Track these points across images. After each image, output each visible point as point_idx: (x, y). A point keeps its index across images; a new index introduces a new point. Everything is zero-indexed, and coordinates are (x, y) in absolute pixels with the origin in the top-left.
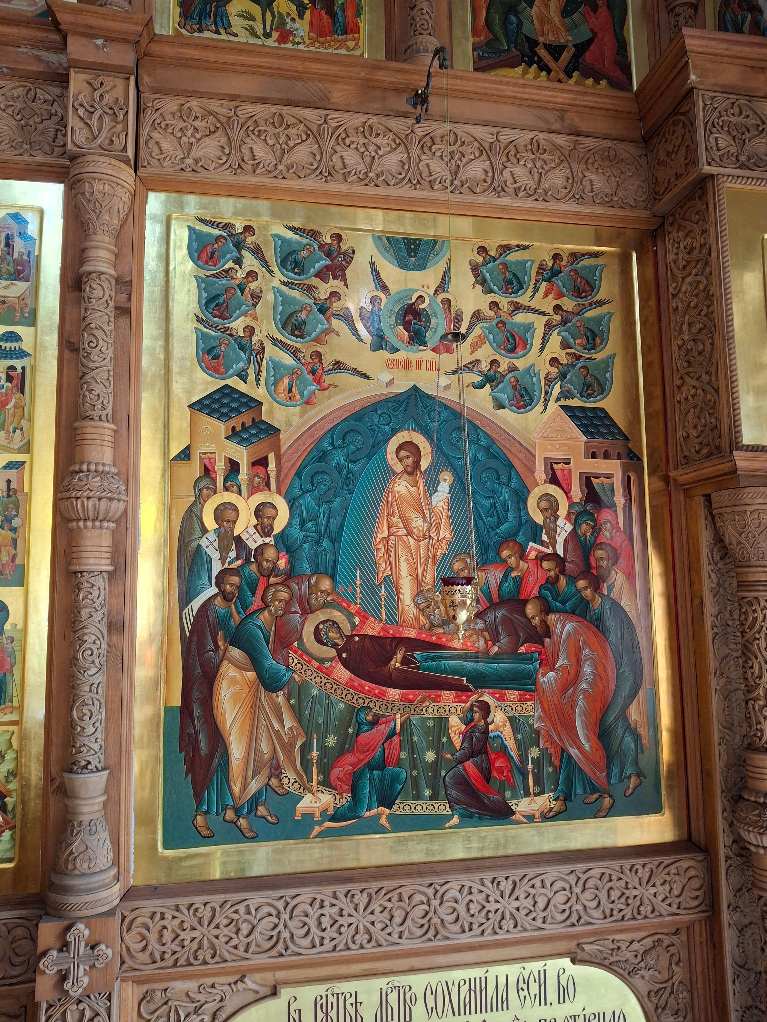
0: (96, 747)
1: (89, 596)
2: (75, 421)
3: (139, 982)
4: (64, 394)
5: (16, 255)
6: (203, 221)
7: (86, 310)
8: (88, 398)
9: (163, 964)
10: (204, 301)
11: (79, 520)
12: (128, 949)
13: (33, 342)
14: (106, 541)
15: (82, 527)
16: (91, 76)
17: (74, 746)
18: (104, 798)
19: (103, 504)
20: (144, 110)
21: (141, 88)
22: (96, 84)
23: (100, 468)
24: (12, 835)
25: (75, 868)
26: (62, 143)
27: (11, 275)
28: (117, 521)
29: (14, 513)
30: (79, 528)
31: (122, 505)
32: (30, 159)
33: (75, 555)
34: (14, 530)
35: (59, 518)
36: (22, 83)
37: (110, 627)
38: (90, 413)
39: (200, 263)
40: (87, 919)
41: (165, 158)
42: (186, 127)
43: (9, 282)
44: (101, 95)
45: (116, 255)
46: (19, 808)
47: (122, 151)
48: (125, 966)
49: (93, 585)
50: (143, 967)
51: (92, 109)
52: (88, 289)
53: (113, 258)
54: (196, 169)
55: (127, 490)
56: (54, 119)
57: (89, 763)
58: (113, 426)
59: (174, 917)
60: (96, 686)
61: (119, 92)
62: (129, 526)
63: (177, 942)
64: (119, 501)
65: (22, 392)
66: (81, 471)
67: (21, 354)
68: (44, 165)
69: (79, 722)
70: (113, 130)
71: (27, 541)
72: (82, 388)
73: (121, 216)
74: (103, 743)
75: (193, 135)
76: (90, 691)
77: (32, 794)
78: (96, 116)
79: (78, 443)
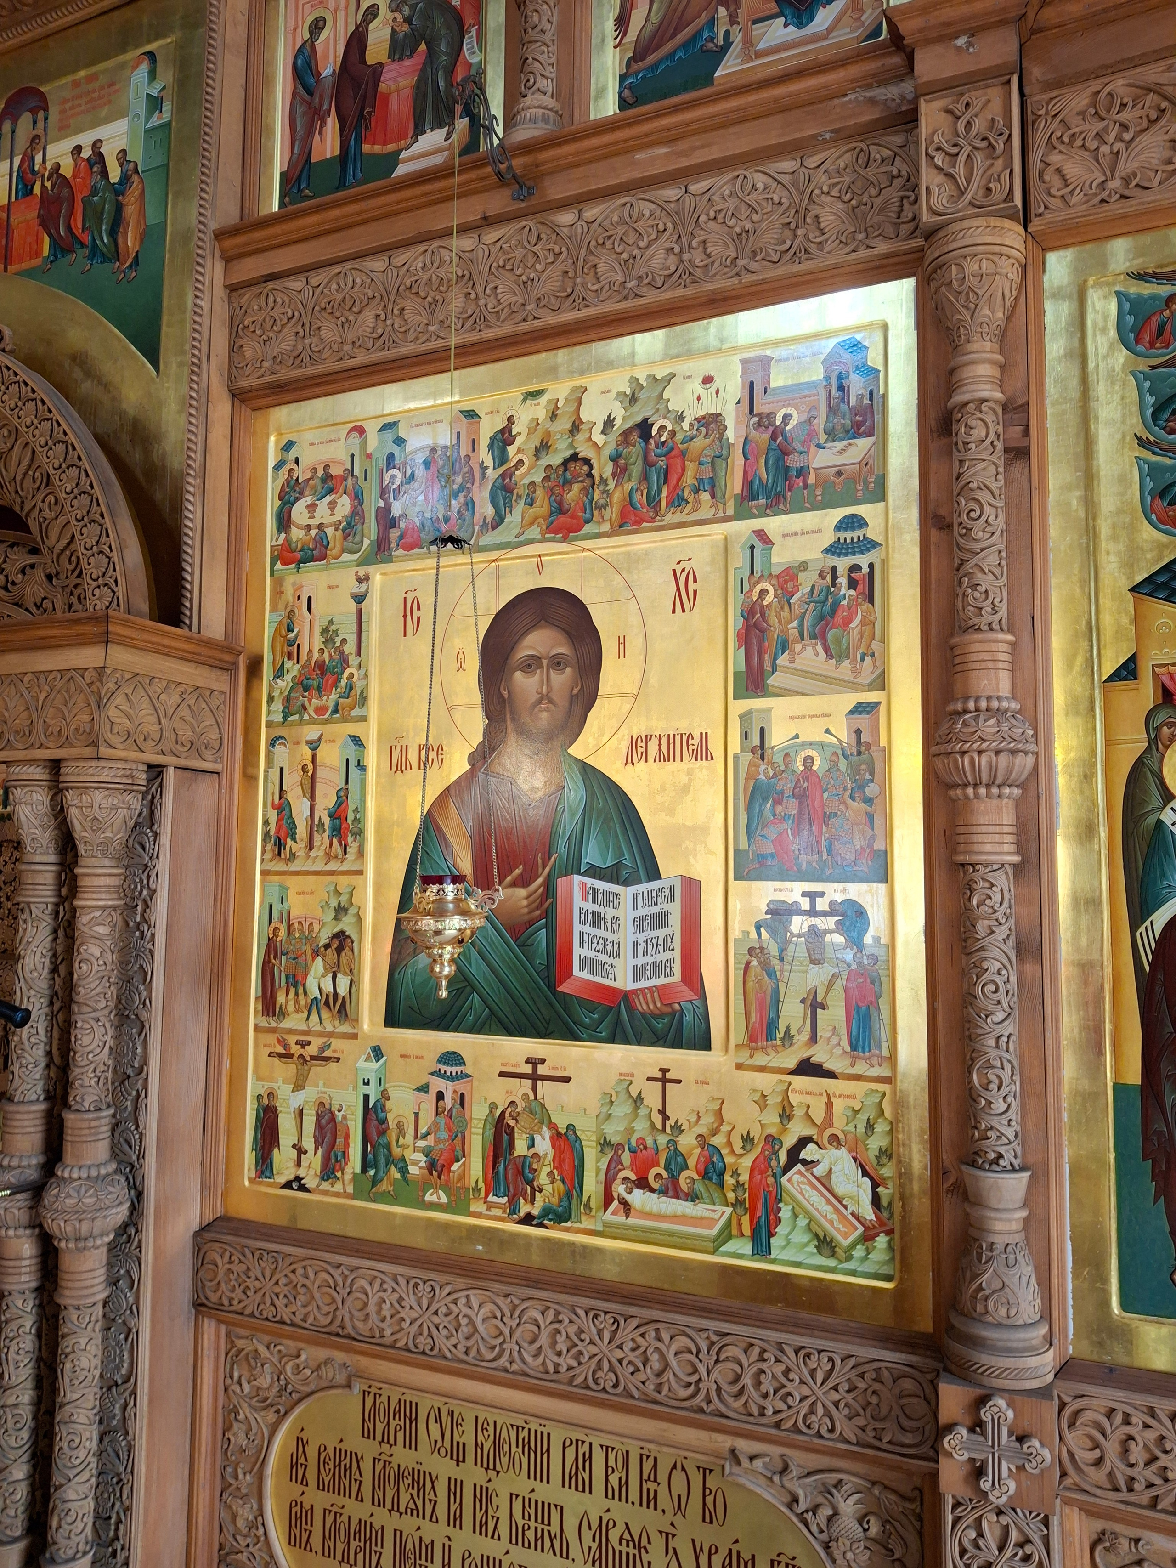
0: (1010, 1133)
1: (988, 902)
2: (952, 635)
3: (1090, 1512)
4: (933, 595)
5: (853, 401)
6: (1141, 276)
7: (961, 462)
8: (970, 598)
9: (1132, 1498)
10: (1150, 411)
11: (966, 786)
12: (1071, 1455)
13: (883, 525)
14: (1008, 817)
15: (972, 796)
16: (950, 100)
17: (976, 1128)
18: (1024, 1213)
19: (1003, 760)
20: (1033, 123)
21: (1027, 91)
22: (960, 107)
23: (995, 704)
24: (889, 1242)
25: (987, 1312)
26: (910, 216)
27: (848, 432)
28: (1022, 786)
29: (868, 777)
30: (966, 797)
31: (1030, 760)
32: (869, 252)
33: (962, 839)
34: (869, 801)
35: (933, 783)
36: (850, 146)
37: (1022, 950)
38: (975, 620)
39: (1140, 348)
40: (1011, 1394)
41: (1072, 192)
42: (1106, 129)
43: (845, 442)
44: (969, 123)
45: (1002, 368)
46: (897, 1206)
47: (1005, 201)
48: (1068, 1481)
49: (992, 885)
50: (1099, 1492)
51: (955, 150)
52: (963, 430)
53: (997, 373)
54: (1126, 193)
55: (1035, 735)
56: (897, 183)
57: (1001, 1156)
58: (1010, 638)
59: (1146, 1426)
60: (1005, 1039)
61: (996, 106)
62: (1042, 791)
63: (1154, 1467)
64: (1026, 753)
65: (871, 601)
66: (966, 711)
67: (868, 545)
68: (887, 256)
69: (983, 1093)
70: (990, 172)
71: (888, 818)
72: (960, 584)
73: (1008, 303)
74: (1019, 1129)
75: (1118, 138)
76: (997, 1047)
77: (916, 1187)
78: (962, 158)
79: (959, 668)
